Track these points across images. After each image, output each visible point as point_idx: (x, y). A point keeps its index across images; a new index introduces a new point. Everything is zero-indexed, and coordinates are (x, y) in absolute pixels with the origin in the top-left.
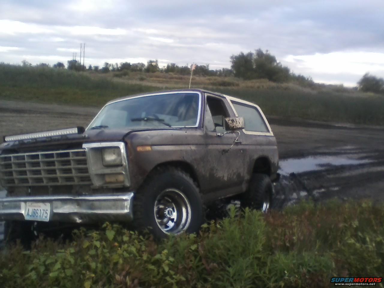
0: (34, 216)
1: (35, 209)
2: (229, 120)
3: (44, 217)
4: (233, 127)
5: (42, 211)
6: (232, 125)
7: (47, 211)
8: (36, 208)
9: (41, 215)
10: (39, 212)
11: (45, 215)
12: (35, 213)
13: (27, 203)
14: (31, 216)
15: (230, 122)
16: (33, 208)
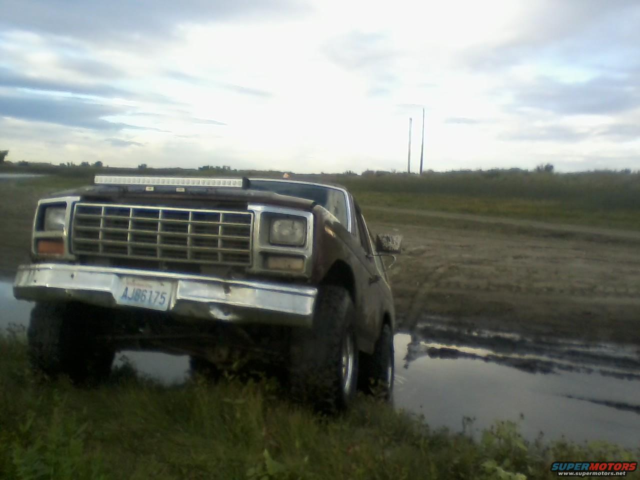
0: (136, 300)
1: (140, 290)
2: (383, 237)
3: (157, 304)
4: (389, 247)
5: (155, 294)
6: (386, 244)
7: (164, 295)
8: (142, 289)
9: (153, 301)
10: (148, 295)
11: (160, 300)
12: (138, 294)
13: (125, 279)
14: (130, 299)
15: (384, 239)
16: (137, 287)
